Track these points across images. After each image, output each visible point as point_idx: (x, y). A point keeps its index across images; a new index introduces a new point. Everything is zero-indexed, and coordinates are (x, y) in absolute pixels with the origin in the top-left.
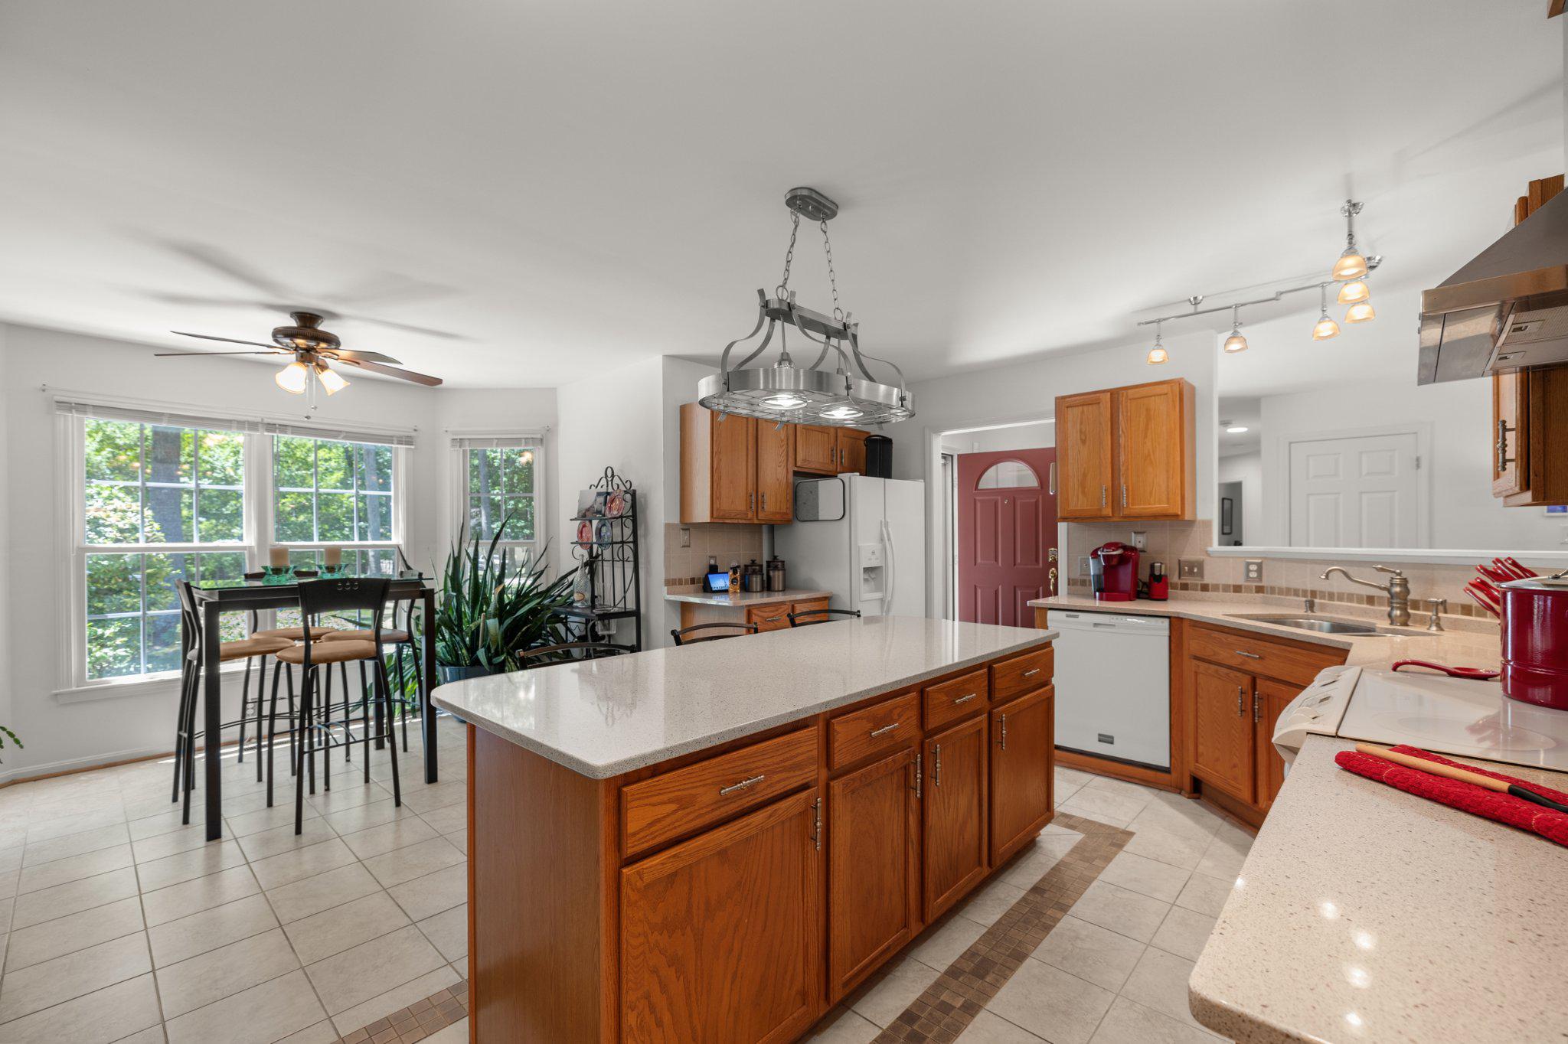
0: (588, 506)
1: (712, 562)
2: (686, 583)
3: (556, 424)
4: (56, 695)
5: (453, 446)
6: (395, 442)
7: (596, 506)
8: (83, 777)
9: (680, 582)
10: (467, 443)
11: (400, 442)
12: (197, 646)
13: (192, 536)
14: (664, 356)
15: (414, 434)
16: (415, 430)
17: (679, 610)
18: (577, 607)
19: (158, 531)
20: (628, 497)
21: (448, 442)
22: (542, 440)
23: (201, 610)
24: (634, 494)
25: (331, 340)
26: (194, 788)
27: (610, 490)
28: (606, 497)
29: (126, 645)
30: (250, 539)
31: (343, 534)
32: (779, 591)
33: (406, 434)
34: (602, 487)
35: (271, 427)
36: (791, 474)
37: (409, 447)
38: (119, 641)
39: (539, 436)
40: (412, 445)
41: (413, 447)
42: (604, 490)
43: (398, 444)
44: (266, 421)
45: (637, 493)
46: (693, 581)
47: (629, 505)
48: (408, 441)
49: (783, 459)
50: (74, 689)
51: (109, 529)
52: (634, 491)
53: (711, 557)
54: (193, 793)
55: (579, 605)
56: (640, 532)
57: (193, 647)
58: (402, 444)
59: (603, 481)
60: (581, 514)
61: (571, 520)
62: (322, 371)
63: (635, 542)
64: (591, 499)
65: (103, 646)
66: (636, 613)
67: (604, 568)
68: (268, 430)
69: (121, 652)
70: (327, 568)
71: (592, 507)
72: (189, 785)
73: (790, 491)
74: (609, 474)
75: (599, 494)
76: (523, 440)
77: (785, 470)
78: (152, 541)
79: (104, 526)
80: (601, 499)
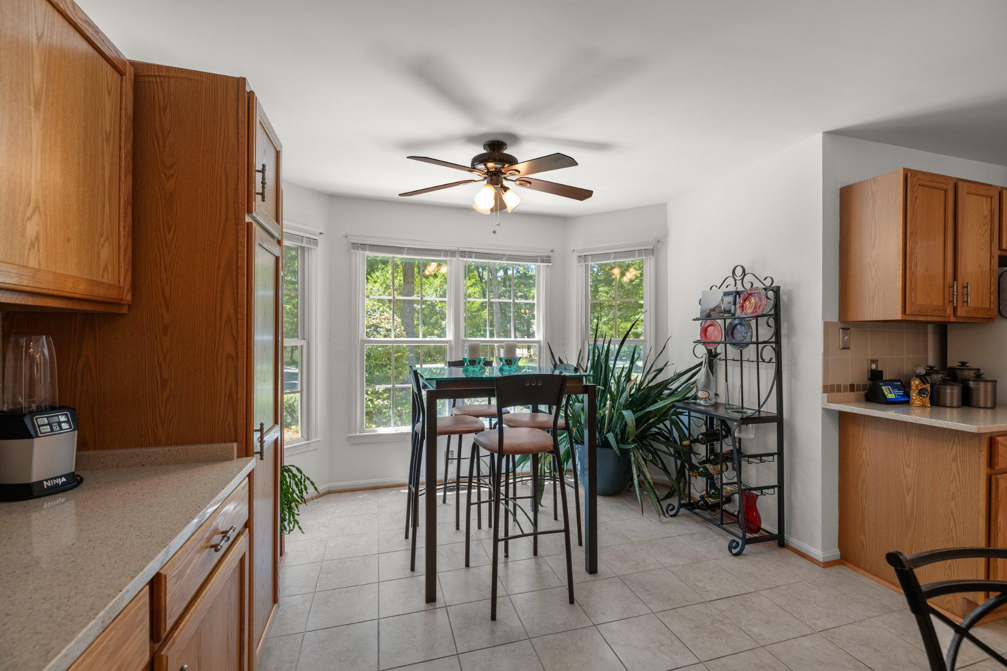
0: (713, 306)
1: (874, 366)
2: (845, 390)
3: (666, 236)
4: (350, 437)
5: (579, 262)
6: (539, 261)
7: (723, 306)
8: (361, 496)
9: (839, 389)
10: (590, 258)
11: (542, 261)
12: (421, 420)
13: (419, 334)
14: (823, 132)
15: (551, 254)
16: (552, 251)
17: (837, 421)
18: (700, 405)
19: (403, 331)
20: (771, 294)
21: (575, 260)
22: (653, 250)
23: (424, 393)
24: (777, 291)
25: (512, 161)
26: (418, 526)
27: (740, 288)
28: (736, 296)
29: (388, 398)
30: (450, 336)
31: (481, 334)
32: (985, 408)
33: (546, 254)
34: (727, 287)
35: (463, 254)
36: (996, 261)
37: (548, 264)
38: (385, 395)
39: (651, 247)
40: (550, 262)
41: (551, 264)
42: (732, 289)
43: (541, 262)
44: (461, 249)
45: (781, 289)
46: (852, 388)
47: (771, 303)
48: (547, 259)
49: (986, 239)
50: (358, 434)
51: (382, 330)
52: (778, 288)
53: (873, 361)
54: (418, 529)
55: (702, 402)
56: (784, 330)
57: (418, 421)
58: (543, 262)
59: (731, 281)
60: (704, 314)
61: (694, 320)
62: (505, 191)
63: (778, 342)
64: (715, 299)
65: (378, 398)
66: (778, 419)
67: (728, 367)
68: (461, 256)
69: (386, 402)
70: (506, 361)
71: (718, 306)
72: (415, 525)
73: (995, 281)
74: (739, 271)
75: (726, 294)
76: (637, 252)
77: (988, 254)
78: (401, 337)
79: (381, 328)
80: (730, 299)
